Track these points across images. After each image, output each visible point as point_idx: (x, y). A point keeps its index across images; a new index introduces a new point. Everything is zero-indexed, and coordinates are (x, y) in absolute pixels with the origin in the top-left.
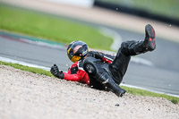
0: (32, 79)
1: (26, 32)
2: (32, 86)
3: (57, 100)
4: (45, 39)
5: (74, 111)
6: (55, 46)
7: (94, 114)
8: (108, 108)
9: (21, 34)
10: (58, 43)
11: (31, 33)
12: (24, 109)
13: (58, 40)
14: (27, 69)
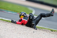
0: (7, 24)
1: (5, 9)
2: (7, 26)
3: (15, 30)
4: (11, 11)
5: (20, 34)
6: (14, 13)
7: (26, 35)
8: (31, 33)
9: (3, 9)
10: (15, 12)
11: (6, 9)
12: (4, 33)
13: (15, 11)
14: (5, 20)
